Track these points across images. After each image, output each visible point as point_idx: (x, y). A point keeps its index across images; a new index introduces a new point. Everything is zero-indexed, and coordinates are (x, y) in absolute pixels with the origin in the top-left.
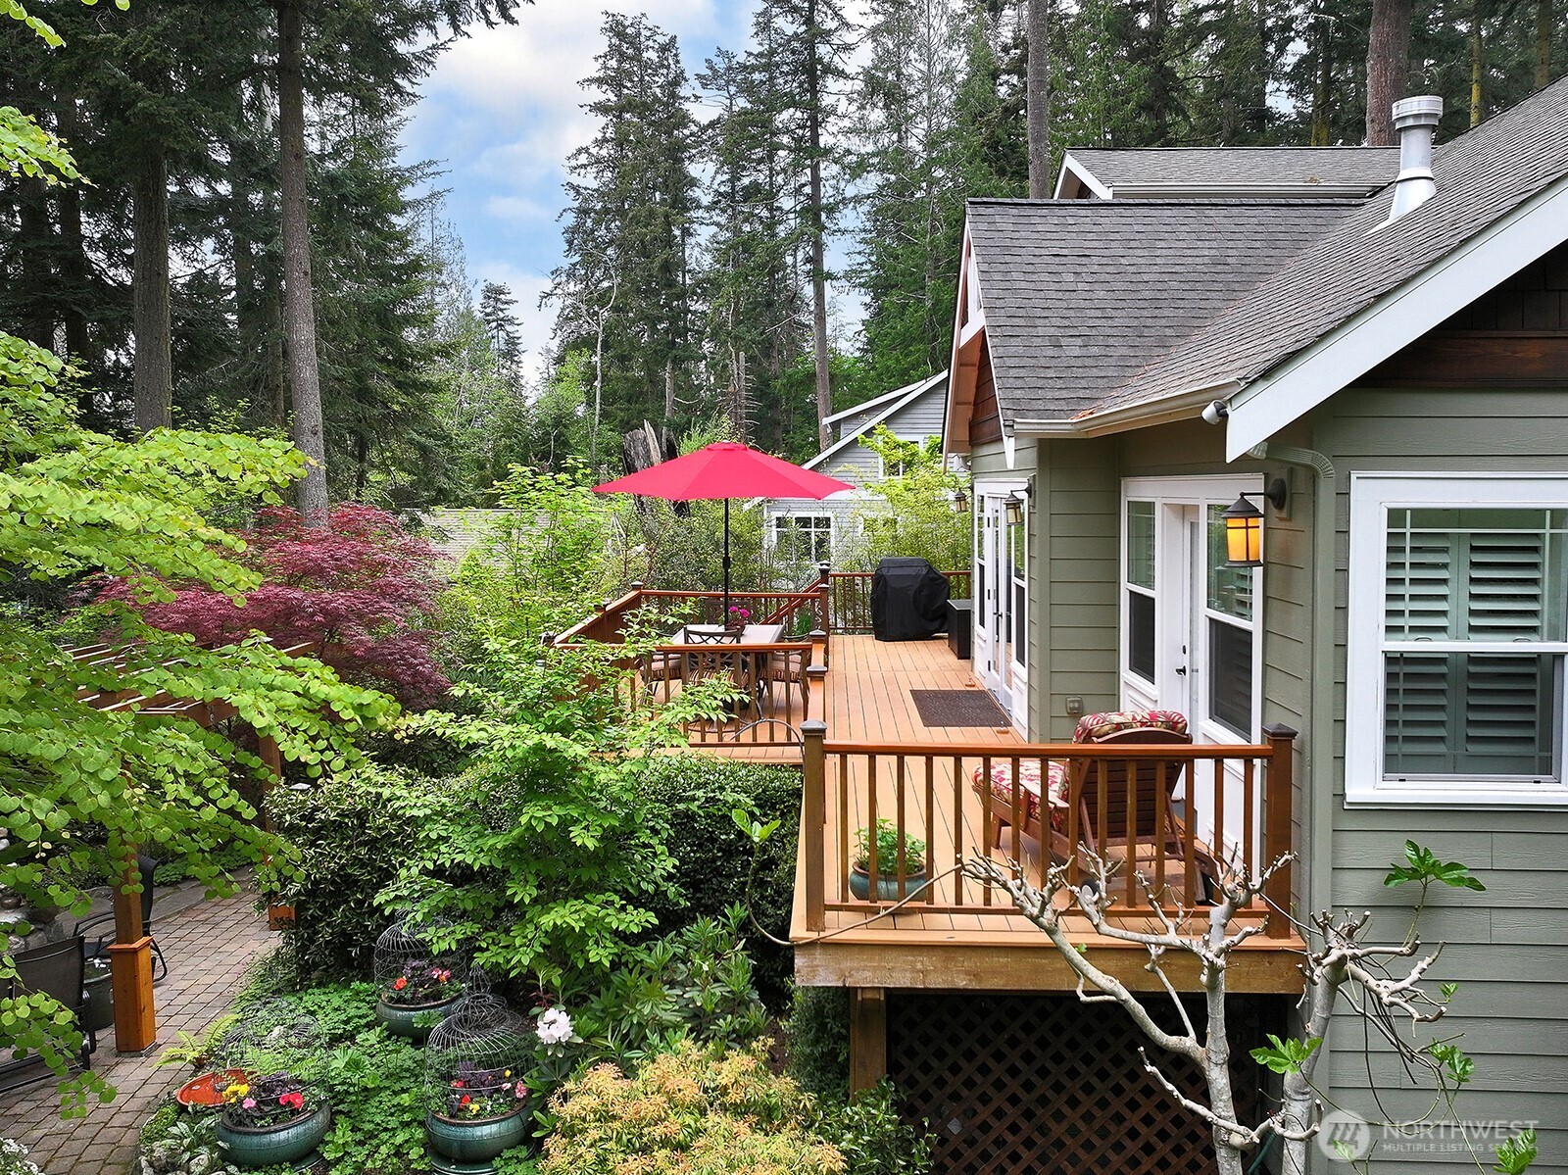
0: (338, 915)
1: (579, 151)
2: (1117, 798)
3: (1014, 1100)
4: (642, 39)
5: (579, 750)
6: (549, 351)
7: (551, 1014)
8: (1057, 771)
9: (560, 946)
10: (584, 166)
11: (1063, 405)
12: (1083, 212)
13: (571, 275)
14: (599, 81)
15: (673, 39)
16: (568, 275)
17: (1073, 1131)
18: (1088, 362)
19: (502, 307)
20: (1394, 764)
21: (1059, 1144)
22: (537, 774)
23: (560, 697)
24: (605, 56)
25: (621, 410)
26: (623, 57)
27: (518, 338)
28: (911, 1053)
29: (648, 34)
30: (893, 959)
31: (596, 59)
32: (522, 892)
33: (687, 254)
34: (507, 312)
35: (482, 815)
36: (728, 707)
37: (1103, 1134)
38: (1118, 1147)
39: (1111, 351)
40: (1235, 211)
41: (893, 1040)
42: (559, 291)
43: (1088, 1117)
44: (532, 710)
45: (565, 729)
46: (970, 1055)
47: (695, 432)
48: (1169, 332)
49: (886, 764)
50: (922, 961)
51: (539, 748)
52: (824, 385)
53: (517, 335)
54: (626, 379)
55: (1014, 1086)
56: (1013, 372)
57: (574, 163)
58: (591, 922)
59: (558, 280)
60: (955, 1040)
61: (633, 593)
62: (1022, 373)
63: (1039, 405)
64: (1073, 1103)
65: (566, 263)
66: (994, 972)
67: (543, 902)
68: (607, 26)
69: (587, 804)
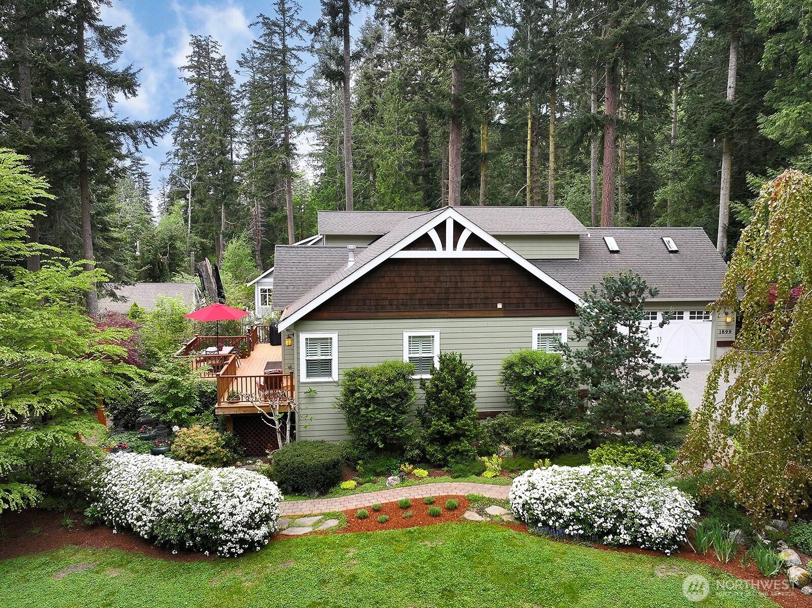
0: (126, 418)
1: (179, 101)
2: (271, 384)
3: (255, 433)
4: (210, 47)
5: (180, 379)
6: (164, 179)
7: (175, 426)
8: (262, 379)
9: (177, 415)
10: (182, 108)
11: (285, 304)
12: (302, 249)
13: (176, 155)
14: (189, 67)
15: (224, 57)
16: (175, 155)
17: (264, 438)
18: (294, 292)
19: (141, 167)
20: (308, 376)
21: (262, 440)
22: (172, 384)
23: (176, 369)
24: (192, 56)
25: (200, 225)
26: (200, 56)
27: (149, 182)
28: (237, 427)
29: (213, 44)
30: (231, 409)
31: (187, 57)
32: (170, 405)
33: (233, 147)
34: (143, 170)
35: (160, 393)
36: (208, 370)
37: (269, 437)
38: (272, 440)
39: (299, 289)
40: (338, 249)
41: (234, 425)
42: (169, 162)
43: (267, 435)
44: (170, 372)
45: (177, 375)
46: (247, 426)
47: (234, 241)
48: (313, 284)
49: (249, 379)
50: (236, 409)
51: (172, 379)
52: (291, 221)
53: (148, 181)
54: (203, 211)
55: (254, 431)
56: (276, 295)
57: (176, 106)
58: (183, 410)
59: (169, 157)
60: (245, 424)
61: (195, 338)
62: (278, 295)
63: (280, 304)
64: (264, 433)
65: (173, 149)
66: (247, 411)
67: (174, 407)
68: (192, 42)
69: (182, 390)
